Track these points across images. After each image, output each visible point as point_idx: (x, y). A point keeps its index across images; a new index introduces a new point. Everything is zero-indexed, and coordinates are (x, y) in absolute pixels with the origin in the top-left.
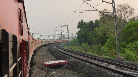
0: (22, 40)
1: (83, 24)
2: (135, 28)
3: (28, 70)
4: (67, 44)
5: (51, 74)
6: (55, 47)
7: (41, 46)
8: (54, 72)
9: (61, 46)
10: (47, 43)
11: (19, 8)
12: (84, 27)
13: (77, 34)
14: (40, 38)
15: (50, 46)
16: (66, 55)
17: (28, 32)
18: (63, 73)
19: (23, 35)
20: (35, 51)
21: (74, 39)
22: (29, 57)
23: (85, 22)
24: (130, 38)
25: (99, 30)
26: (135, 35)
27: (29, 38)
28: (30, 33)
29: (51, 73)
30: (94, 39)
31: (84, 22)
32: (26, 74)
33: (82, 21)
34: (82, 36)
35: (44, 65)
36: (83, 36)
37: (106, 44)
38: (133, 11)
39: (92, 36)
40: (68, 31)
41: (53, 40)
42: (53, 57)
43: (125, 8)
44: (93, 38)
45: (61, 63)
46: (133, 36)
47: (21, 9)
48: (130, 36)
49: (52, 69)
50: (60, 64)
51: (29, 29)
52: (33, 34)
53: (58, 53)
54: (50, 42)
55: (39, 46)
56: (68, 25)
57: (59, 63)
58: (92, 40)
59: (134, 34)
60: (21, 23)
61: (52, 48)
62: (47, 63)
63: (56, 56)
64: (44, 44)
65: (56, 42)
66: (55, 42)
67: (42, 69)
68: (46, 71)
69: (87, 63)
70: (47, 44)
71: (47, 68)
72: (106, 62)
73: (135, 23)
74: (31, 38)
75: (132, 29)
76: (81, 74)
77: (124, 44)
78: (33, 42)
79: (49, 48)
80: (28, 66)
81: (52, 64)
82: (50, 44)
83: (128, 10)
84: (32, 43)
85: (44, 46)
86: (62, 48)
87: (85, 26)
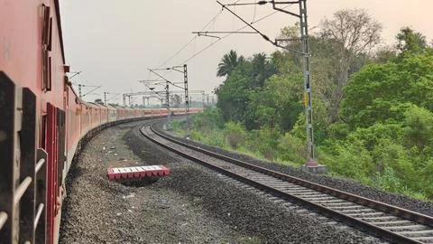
0: (48, 104)
1: (236, 64)
2: (378, 84)
3: (60, 199)
4: (184, 122)
5: (123, 200)
6: (147, 131)
7: (105, 127)
8: (132, 195)
9: (165, 128)
10: (123, 118)
11: (43, 5)
12: (239, 72)
13: (217, 92)
14: (103, 101)
15: (132, 128)
16: (171, 154)
17: (66, 78)
18: (153, 198)
19: (50, 90)
20: (85, 142)
21: (207, 107)
22: (65, 159)
23: (242, 57)
24: (362, 113)
25: (280, 85)
26: (376, 104)
27: (66, 100)
28: (70, 84)
29: (124, 197)
30: (264, 111)
31: (238, 56)
32: (56, 213)
33: (233, 54)
34: (230, 100)
35: (108, 176)
36: (232, 98)
37: (296, 127)
38: (377, 32)
39: (258, 102)
40: (186, 82)
41: (144, 107)
42: (136, 157)
43: (356, 22)
44: (262, 106)
45: (152, 172)
46: (370, 107)
47: (48, 9)
48: (363, 107)
49: (128, 188)
50: (149, 175)
51: (67, 69)
52: (82, 88)
53: (150, 146)
54: (131, 113)
55: (95, 125)
56: (185, 66)
57: (146, 173)
58: (257, 113)
59: (374, 101)
60: (46, 52)
61: (137, 134)
62: (116, 171)
63: (143, 155)
64: (113, 119)
65: (149, 115)
66: (146, 116)
67: (102, 185)
68: (111, 190)
69: (220, 175)
70: (121, 119)
71: (113, 184)
72: (270, 174)
73: (380, 69)
74: (72, 98)
75: (371, 86)
76: (197, 199)
77: (342, 128)
78: (78, 112)
79: (127, 133)
80: (61, 189)
81: (127, 175)
82: (131, 121)
83: (363, 29)
84: (77, 114)
85: (113, 125)
86: (168, 133)
87: (243, 71)
